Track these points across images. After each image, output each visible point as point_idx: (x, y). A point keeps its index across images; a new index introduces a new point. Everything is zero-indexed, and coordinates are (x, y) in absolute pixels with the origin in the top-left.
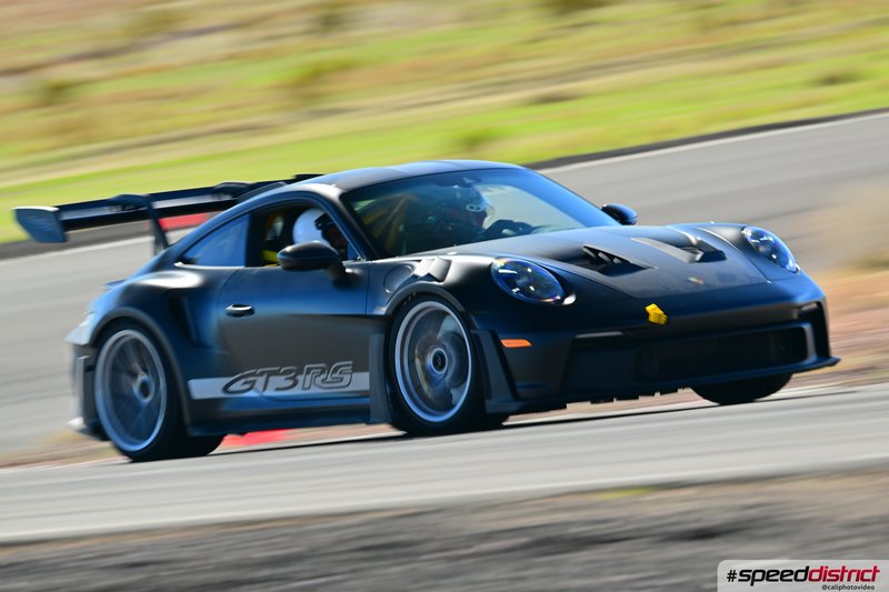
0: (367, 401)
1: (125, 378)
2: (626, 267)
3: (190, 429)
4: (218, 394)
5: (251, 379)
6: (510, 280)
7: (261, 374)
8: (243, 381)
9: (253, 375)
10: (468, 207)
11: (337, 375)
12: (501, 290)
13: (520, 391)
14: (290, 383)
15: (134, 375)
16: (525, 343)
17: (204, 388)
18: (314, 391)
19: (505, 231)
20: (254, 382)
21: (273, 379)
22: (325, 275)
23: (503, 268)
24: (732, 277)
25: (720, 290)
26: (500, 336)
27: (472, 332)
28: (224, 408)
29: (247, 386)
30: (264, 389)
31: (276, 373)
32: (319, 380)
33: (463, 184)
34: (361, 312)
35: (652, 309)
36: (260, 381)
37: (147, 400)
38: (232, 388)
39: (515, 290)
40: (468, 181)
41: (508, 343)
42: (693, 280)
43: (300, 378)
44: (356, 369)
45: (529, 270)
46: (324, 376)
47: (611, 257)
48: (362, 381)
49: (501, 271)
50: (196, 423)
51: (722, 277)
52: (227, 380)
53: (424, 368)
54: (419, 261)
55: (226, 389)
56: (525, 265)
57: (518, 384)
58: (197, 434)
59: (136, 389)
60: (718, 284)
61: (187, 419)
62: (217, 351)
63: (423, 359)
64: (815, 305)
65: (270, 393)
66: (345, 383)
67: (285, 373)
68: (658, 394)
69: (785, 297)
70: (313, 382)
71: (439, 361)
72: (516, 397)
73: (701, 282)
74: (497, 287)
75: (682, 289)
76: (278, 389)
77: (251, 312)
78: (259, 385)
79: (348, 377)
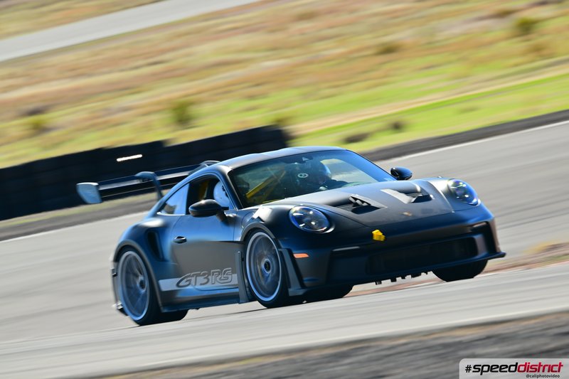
0: (237, 290)
1: (132, 277)
2: (370, 208)
3: (162, 308)
4: (175, 288)
5: (189, 279)
6: (299, 219)
7: (193, 276)
8: (185, 280)
9: (190, 276)
10: (299, 176)
11: (225, 276)
12: (294, 226)
13: (305, 282)
14: (206, 280)
15: (137, 276)
16: (305, 255)
17: (167, 285)
18: (217, 285)
19: (321, 188)
20: (190, 280)
21: (198, 278)
22: (215, 218)
23: (296, 212)
24: (431, 210)
25: (421, 219)
26: (294, 252)
27: (280, 250)
28: (179, 295)
29: (188, 283)
30: (195, 284)
32: (218, 278)
33: (301, 162)
34: (232, 240)
35: (377, 234)
36: (193, 279)
37: (143, 291)
38: (181, 284)
39: (301, 225)
40: (304, 159)
41: (297, 256)
42: (406, 213)
43: (210, 277)
44: (233, 273)
45: (311, 213)
46: (220, 276)
47: (363, 202)
48: (234, 279)
49: (295, 214)
50: (165, 305)
51: (424, 211)
52: (178, 280)
53: (261, 270)
54: (257, 209)
55: (178, 285)
56: (309, 210)
57: (305, 279)
58: (165, 311)
59: (138, 285)
60: (420, 215)
61: (160, 302)
62: (171, 263)
63: (260, 266)
64: (484, 224)
65: (198, 287)
66: (229, 280)
67: (204, 275)
68: (409, 277)
69: (463, 220)
70: (215, 280)
71: (267, 266)
72: (303, 286)
73: (410, 215)
74: (292, 224)
75: (398, 219)
76: (201, 284)
77: (185, 240)
78: (193, 282)
79: (230, 276)
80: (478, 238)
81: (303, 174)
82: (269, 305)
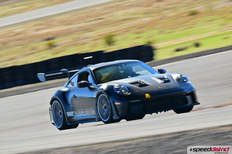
0: (95, 117)
1: (57, 112)
2: (145, 85)
4: (72, 115)
5: (78, 112)
6: (117, 89)
7: (79, 111)
8: (76, 112)
9: (78, 111)
10: (120, 72)
11: (91, 111)
12: (115, 92)
14: (84, 112)
15: (59, 111)
16: (119, 104)
17: (69, 114)
18: (88, 114)
19: (129, 77)
21: (81, 111)
22: (87, 88)
23: (116, 86)
24: (169, 86)
25: (165, 90)
26: (115, 102)
27: (110, 101)
29: (77, 113)
31: (81, 110)
32: (88, 112)
33: (121, 66)
34: (92, 97)
35: (147, 95)
36: (79, 112)
37: (61, 116)
38: (75, 114)
39: (118, 92)
40: (123, 65)
41: (116, 104)
42: (159, 87)
43: (85, 111)
48: (94, 112)
50: (69, 122)
51: (167, 86)
52: (74, 112)
53: (103, 109)
55: (74, 114)
56: (121, 86)
57: (119, 113)
58: (69, 124)
59: (59, 114)
60: (165, 88)
61: (67, 121)
62: (71, 105)
63: (103, 107)
65: (81, 115)
67: (83, 110)
69: (182, 90)
71: (105, 107)
72: (118, 116)
73: (161, 88)
75: (156, 89)
76: (82, 114)
77: (76, 97)
78: (79, 113)
79: (92, 111)
80: (189, 97)
81: (122, 71)
82: (106, 123)
